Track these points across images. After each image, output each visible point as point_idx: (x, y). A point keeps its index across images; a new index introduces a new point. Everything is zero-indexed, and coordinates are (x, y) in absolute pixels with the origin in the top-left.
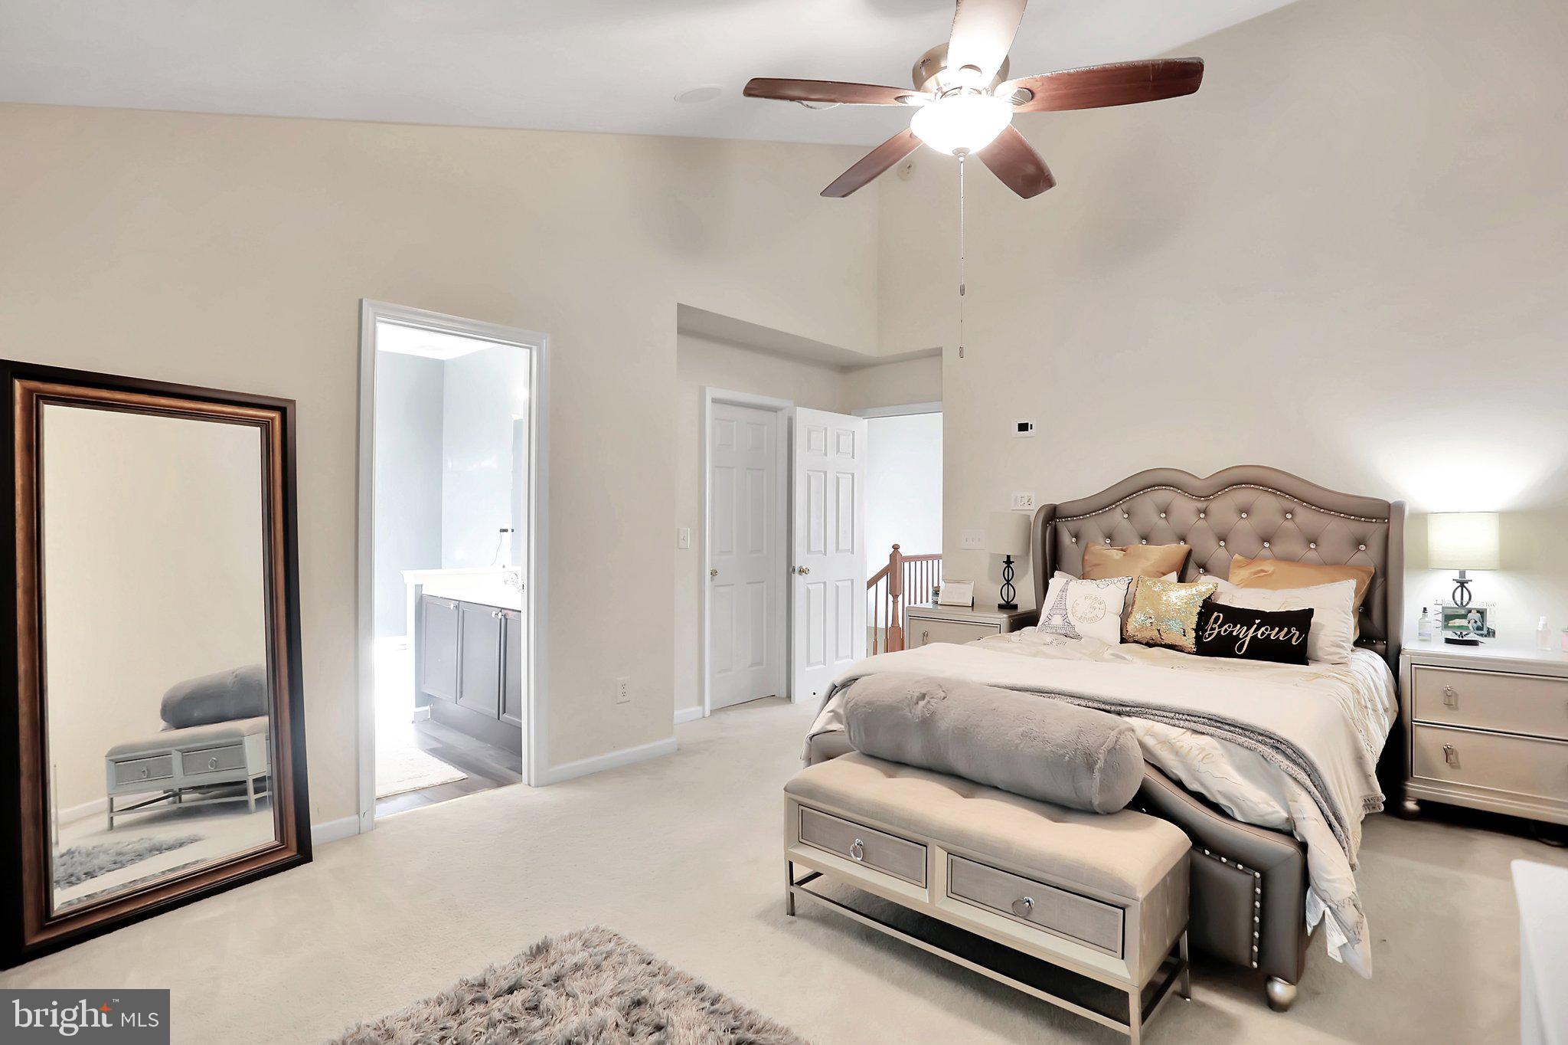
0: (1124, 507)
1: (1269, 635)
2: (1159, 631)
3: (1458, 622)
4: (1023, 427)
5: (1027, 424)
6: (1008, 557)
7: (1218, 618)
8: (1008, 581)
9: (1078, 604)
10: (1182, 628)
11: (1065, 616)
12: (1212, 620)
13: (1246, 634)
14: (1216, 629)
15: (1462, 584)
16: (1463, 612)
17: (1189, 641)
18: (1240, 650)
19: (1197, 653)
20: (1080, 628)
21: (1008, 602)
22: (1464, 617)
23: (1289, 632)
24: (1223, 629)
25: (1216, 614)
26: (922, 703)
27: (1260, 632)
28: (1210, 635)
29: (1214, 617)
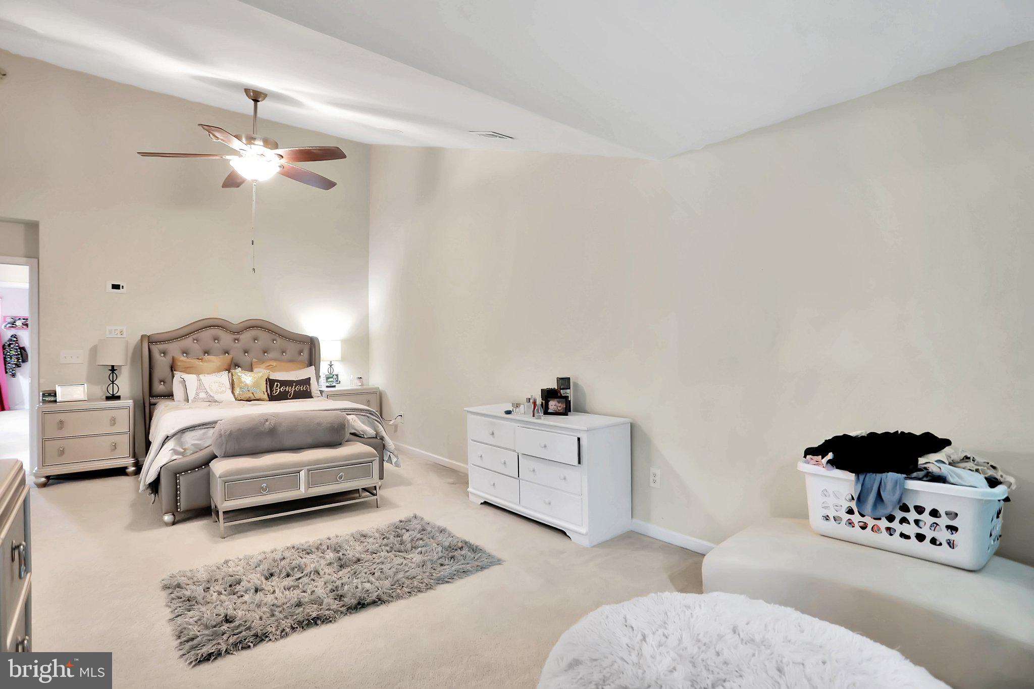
0: (195, 336)
1: (300, 389)
2: (253, 393)
3: (330, 380)
4: (116, 287)
5: (119, 285)
6: (113, 366)
7: (277, 385)
8: (113, 382)
9: (212, 386)
10: (262, 390)
11: (207, 393)
12: (275, 386)
13: (292, 390)
14: (278, 390)
15: (331, 366)
16: (331, 376)
17: (266, 397)
18: (290, 396)
19: (269, 401)
20: (217, 397)
21: (113, 395)
22: (332, 377)
23: (306, 387)
24: (281, 389)
25: (276, 383)
26: (267, 423)
27: (296, 388)
28: (276, 392)
29: (275, 384)
